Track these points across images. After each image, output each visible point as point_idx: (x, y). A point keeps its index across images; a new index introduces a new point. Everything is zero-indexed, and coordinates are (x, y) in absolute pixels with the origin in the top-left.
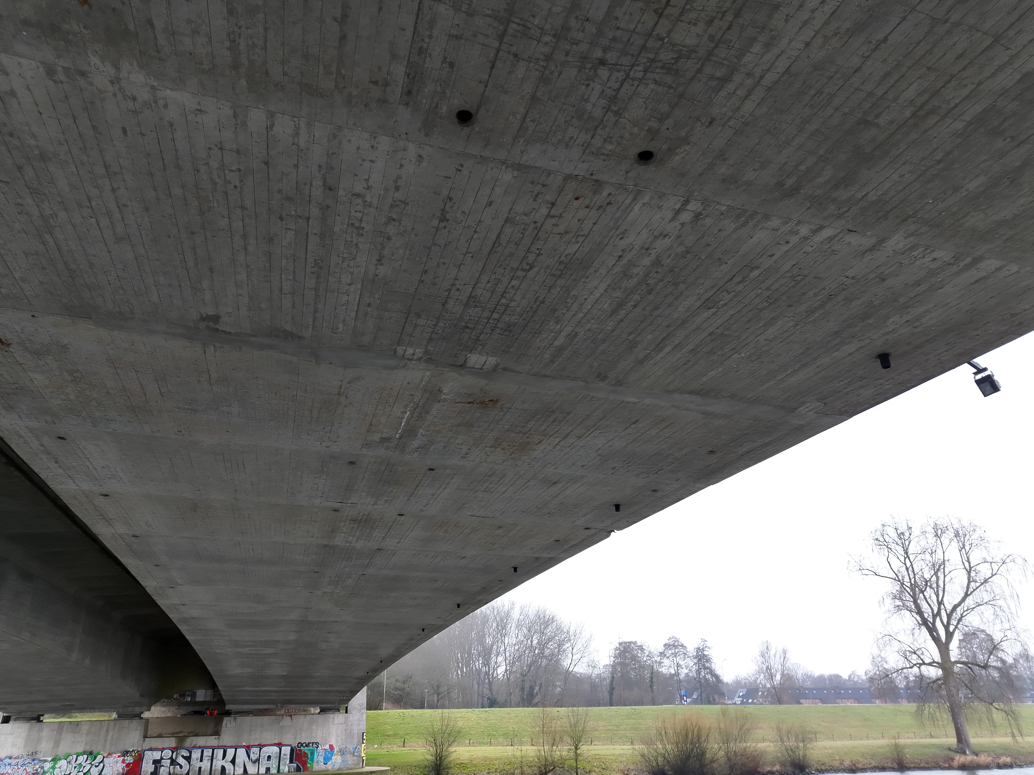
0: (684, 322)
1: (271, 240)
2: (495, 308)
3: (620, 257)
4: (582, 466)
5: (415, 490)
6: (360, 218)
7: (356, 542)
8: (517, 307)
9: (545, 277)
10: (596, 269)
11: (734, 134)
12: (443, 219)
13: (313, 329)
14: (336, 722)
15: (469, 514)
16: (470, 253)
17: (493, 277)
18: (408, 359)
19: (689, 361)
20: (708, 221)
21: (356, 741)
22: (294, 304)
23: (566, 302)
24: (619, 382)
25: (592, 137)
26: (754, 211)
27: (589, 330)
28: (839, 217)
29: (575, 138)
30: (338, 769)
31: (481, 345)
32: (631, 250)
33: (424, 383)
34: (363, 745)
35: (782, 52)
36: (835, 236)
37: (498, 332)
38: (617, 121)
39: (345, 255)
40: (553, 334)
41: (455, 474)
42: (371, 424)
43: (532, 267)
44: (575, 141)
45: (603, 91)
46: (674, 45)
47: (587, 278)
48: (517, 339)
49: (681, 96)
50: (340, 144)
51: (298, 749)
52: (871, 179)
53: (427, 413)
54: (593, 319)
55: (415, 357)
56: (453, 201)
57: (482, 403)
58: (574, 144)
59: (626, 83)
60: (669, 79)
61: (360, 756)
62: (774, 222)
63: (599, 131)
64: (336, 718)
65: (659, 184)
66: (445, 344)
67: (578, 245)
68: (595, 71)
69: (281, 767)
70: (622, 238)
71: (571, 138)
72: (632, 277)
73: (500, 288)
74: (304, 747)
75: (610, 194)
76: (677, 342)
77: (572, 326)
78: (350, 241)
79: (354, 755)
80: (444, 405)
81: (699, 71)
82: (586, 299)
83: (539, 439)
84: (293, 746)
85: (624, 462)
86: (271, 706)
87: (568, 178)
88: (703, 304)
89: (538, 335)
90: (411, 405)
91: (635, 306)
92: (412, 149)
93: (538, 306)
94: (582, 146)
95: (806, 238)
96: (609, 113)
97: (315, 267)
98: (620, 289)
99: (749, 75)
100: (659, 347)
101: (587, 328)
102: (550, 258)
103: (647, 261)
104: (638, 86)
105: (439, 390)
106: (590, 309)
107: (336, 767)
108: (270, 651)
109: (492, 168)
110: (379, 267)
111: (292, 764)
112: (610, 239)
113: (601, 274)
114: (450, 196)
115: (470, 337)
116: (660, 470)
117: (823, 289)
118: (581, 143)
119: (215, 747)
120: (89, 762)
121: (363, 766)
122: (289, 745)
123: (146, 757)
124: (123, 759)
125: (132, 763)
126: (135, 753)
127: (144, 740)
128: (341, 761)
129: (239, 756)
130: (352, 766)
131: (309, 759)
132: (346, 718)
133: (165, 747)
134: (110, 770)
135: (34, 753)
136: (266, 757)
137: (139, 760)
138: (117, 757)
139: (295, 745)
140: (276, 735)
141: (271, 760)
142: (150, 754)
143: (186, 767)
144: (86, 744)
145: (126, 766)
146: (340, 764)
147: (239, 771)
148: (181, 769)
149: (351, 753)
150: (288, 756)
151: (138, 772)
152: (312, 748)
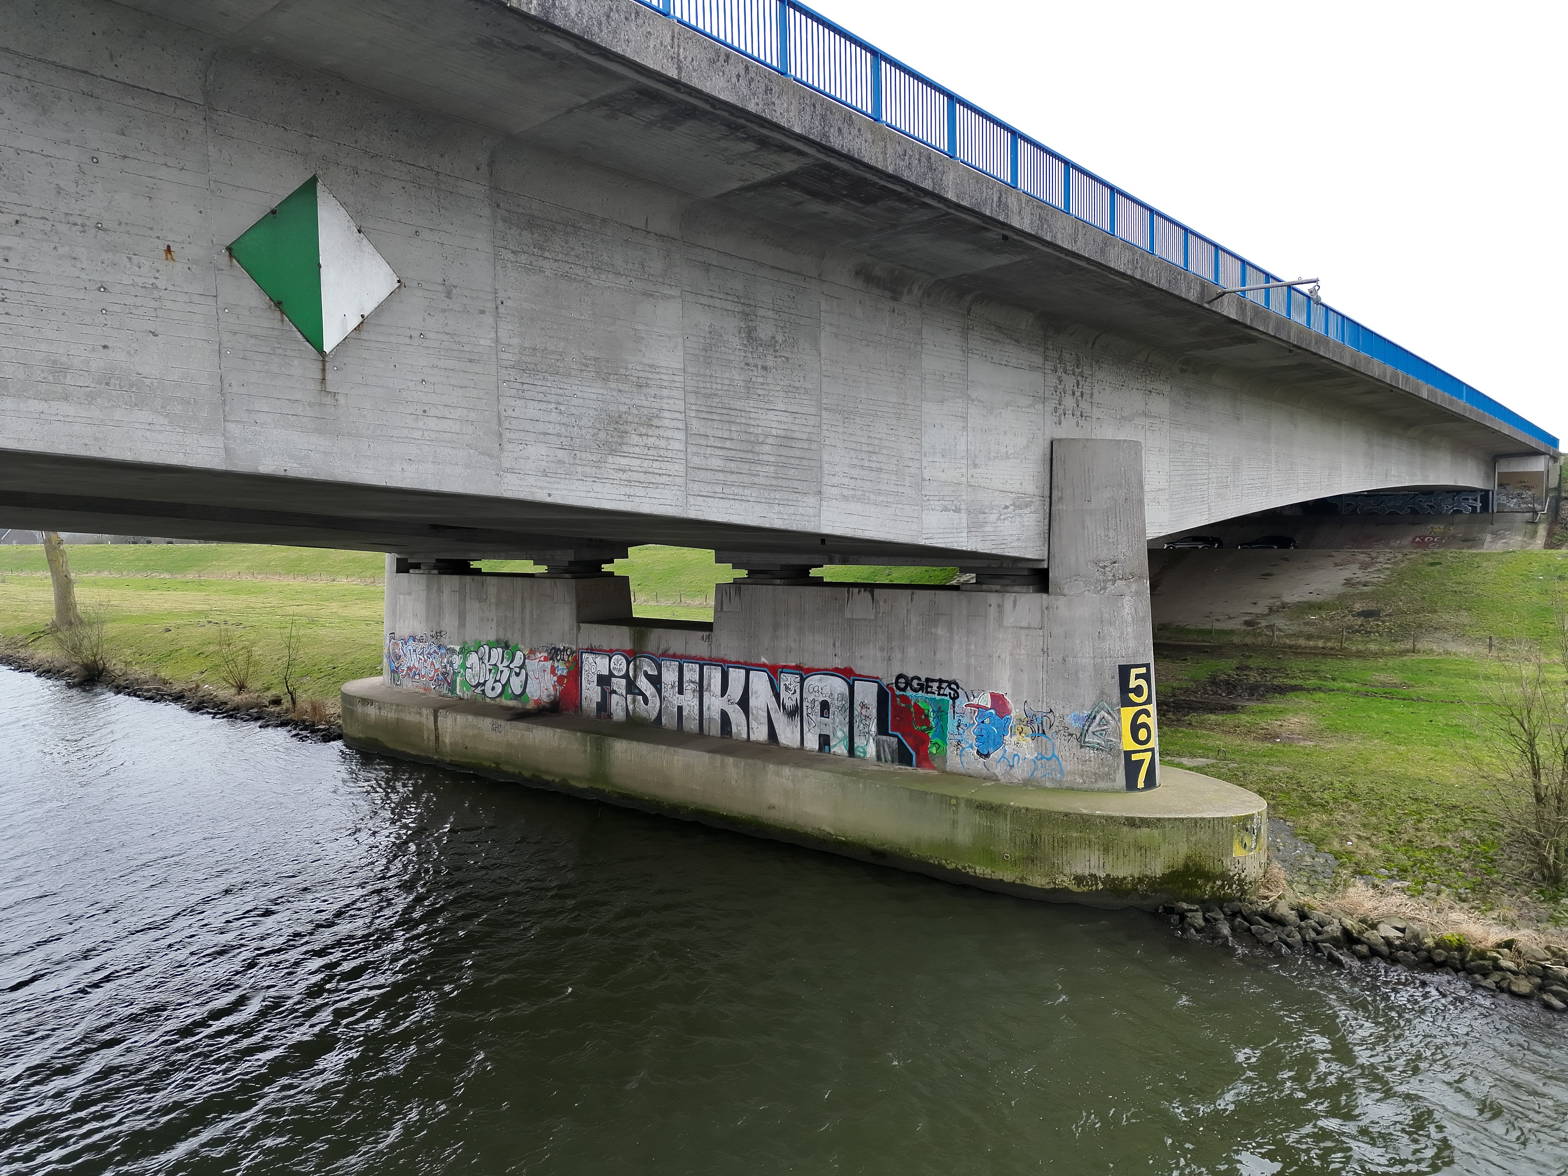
14: (1010, 620)
21: (1088, 697)
51: (898, 693)
61: (1111, 749)
64: (1010, 604)
69: (856, 739)
79: (1082, 744)
84: (885, 682)
107: (1020, 773)
111: (884, 737)
119: (704, 659)
120: (507, 664)
121: (1131, 785)
122: (873, 678)
123: (586, 667)
124: (552, 667)
125: (566, 677)
126: (569, 656)
127: (579, 628)
128: (1036, 758)
129: (756, 692)
130: (1078, 780)
131: (932, 729)
132: (1044, 608)
133: (614, 648)
134: (537, 686)
135: (439, 634)
136: (816, 704)
137: (576, 672)
138: (542, 659)
139: (889, 680)
140: (838, 644)
141: (831, 716)
142: (591, 660)
143: (655, 703)
144: (498, 625)
145: (557, 681)
146: (1033, 767)
147: (760, 734)
148: (647, 704)
149: (1071, 735)
150: (874, 712)
151: (576, 699)
152: (938, 698)
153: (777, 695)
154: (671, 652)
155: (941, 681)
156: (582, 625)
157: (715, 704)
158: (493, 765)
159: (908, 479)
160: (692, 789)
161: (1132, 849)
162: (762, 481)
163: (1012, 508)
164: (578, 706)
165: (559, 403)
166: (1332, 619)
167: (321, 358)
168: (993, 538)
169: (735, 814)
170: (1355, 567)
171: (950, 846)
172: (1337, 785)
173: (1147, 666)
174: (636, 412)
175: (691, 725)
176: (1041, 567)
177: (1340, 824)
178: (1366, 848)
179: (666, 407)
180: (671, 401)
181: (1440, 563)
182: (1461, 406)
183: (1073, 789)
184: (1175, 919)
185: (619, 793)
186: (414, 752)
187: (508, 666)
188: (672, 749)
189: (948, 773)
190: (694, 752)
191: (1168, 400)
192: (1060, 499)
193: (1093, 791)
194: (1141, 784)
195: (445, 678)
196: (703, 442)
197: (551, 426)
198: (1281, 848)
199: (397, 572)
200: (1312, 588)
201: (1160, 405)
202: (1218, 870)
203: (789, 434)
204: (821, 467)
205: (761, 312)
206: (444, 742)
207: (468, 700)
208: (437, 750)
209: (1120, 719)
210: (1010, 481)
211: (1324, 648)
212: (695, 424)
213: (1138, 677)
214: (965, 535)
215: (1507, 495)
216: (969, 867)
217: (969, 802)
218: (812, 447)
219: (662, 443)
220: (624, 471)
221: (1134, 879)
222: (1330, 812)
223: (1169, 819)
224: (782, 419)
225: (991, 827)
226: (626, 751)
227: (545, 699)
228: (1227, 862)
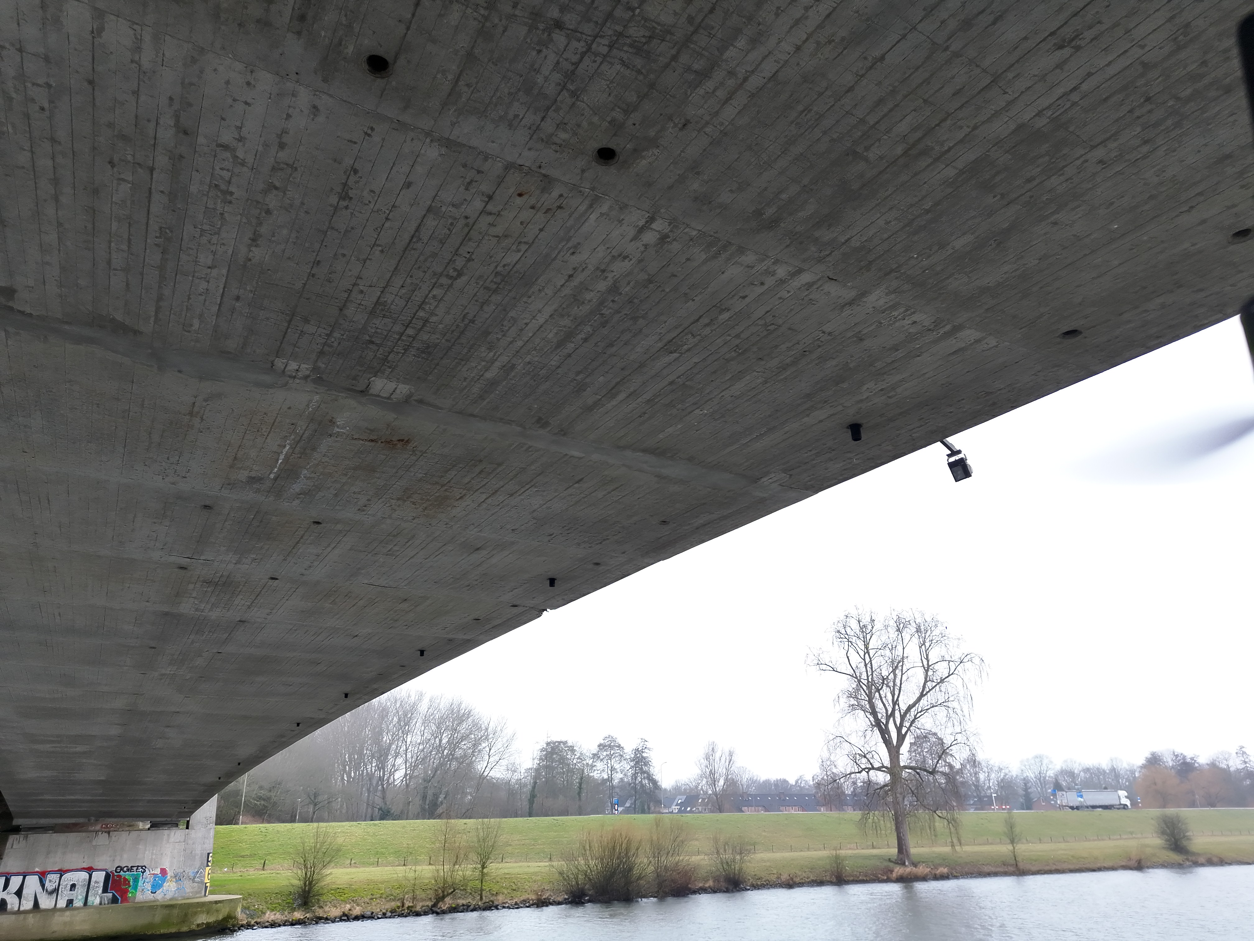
0: (642, 365)
1: (96, 192)
2: (410, 322)
3: (571, 276)
4: (513, 530)
5: (293, 548)
6: (227, 179)
7: (211, 610)
8: (440, 323)
9: (476, 289)
10: (541, 288)
11: (711, 143)
12: (344, 196)
13: (155, 322)
14: (172, 839)
15: (366, 582)
16: (379, 245)
17: (409, 280)
18: (290, 377)
19: (645, 413)
20: (676, 246)
21: (197, 864)
22: (127, 285)
23: (503, 325)
24: (562, 430)
25: (543, 119)
26: (727, 242)
27: (529, 363)
28: (820, 260)
29: (521, 117)
30: (171, 899)
31: (390, 367)
32: (583, 270)
33: (310, 409)
34: (208, 868)
35: (770, 53)
36: (814, 283)
37: (412, 353)
38: (574, 104)
39: (206, 227)
40: (483, 363)
41: (349, 531)
42: (235, 457)
43: (460, 274)
44: (520, 122)
45: (558, 63)
46: (646, 20)
47: (530, 297)
48: (438, 364)
49: (652, 86)
50: (202, 72)
51: (116, 874)
52: (856, 221)
53: (314, 449)
54: (535, 349)
55: (300, 374)
56: (359, 174)
57: (388, 442)
58: (519, 124)
59: (586, 58)
60: (638, 62)
61: (202, 882)
62: (749, 258)
63: (551, 113)
64: (172, 834)
65: (620, 191)
66: (341, 361)
67: (520, 254)
68: (549, 35)
69: (89, 898)
70: (573, 253)
71: (516, 116)
72: (583, 303)
73: (418, 297)
74: (125, 872)
75: (561, 196)
76: (632, 389)
77: (508, 356)
78: (213, 209)
79: (194, 881)
80: (337, 441)
81: (674, 58)
82: (527, 324)
83: (460, 494)
84: (110, 871)
85: (563, 528)
86: (81, 820)
87: (509, 167)
88: (665, 346)
89: (465, 362)
90: (293, 437)
91: (585, 340)
92: (304, 97)
93: (466, 326)
94: (530, 128)
95: (782, 282)
96: (565, 92)
97: (160, 237)
98: (569, 316)
99: (731, 73)
100: (612, 393)
101: (527, 360)
102: (484, 266)
103: (602, 286)
104: (601, 63)
105: (331, 421)
106: (531, 337)
107: (168, 897)
108: (80, 749)
109: (412, 139)
110: (253, 249)
111: (105, 894)
112: (559, 253)
113: (546, 294)
114: (354, 167)
115: (376, 355)
116: (604, 540)
117: (798, 343)
118: (529, 125)
121: (205, 894)
122: (104, 869)
128: (176, 889)
129: (28, 886)
130: (190, 895)
131: (130, 887)
132: (186, 834)
136: (68, 886)
139: (111, 868)
140: (86, 857)
141: (76, 890)
146: (174, 892)
147: (27, 905)
149: (190, 879)
150: (102, 884)
152: (136, 873)
153: (43, 885)
155: (138, 866)
189: (136, 902)
216: (157, 931)
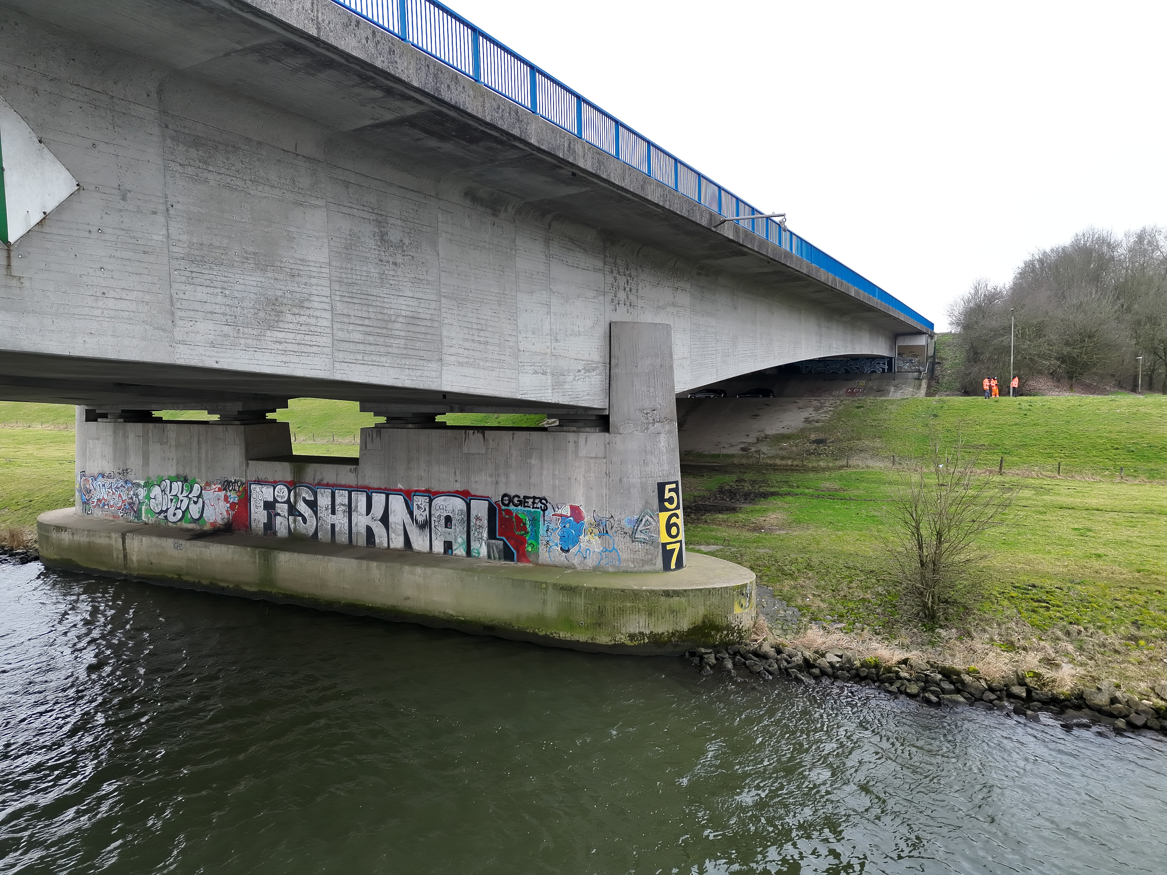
51: (503, 507)
61: (653, 542)
64: (582, 442)
69: (472, 544)
74: (516, 505)
79: (633, 539)
84: (493, 500)
107: (591, 562)
111: (493, 541)
119: (352, 487)
120: (186, 495)
121: (667, 567)
122: (485, 497)
123: (254, 495)
124: (226, 496)
125: (237, 504)
126: (239, 487)
127: (247, 464)
128: (602, 551)
129: (394, 511)
130: (631, 565)
131: (528, 533)
132: (606, 443)
133: (277, 480)
134: (212, 512)
135: (125, 472)
136: (442, 518)
137: (245, 499)
138: (217, 490)
139: (496, 498)
140: (458, 473)
141: (453, 527)
142: (258, 489)
143: (312, 522)
144: (178, 463)
145: (230, 507)
146: (600, 557)
147: (398, 542)
148: (305, 524)
149: (626, 533)
150: (485, 522)
151: (247, 521)
152: (533, 510)
153: (411, 513)
154: (325, 482)
155: (534, 498)
156: (250, 462)
157: (361, 521)
158: (175, 577)
159: (508, 350)
160: (343, 588)
161: (668, 613)
162: (395, 350)
163: (583, 371)
164: (248, 526)
165: (225, 289)
166: (797, 446)
167: (6, 248)
168: (570, 393)
169: (378, 605)
170: (811, 410)
171: (541, 619)
172: (800, 560)
173: (676, 483)
174: (289, 296)
175: (343, 538)
176: (604, 414)
177: (802, 587)
178: (818, 602)
179: (315, 292)
180: (319, 288)
181: (863, 407)
182: (875, 301)
183: (627, 572)
184: (696, 660)
185: (283, 594)
186: (104, 569)
187: (187, 496)
188: (327, 558)
189: (540, 565)
190: (345, 559)
191: (689, 295)
192: (617, 365)
193: (641, 572)
194: (673, 566)
195: (132, 507)
196: (346, 320)
197: (218, 307)
198: (765, 605)
199: (87, 420)
200: (785, 424)
201: (684, 298)
202: (725, 624)
203: (415, 315)
204: (441, 340)
205: (391, 221)
206: (132, 560)
207: (152, 524)
208: (125, 566)
209: (658, 520)
210: (581, 352)
211: (792, 465)
212: (340, 307)
213: (670, 490)
214: (550, 391)
215: (903, 361)
216: (555, 633)
217: (555, 586)
218: (434, 325)
219: (313, 321)
220: (281, 343)
221: (669, 634)
222: (795, 579)
223: (692, 590)
224: (410, 303)
225: (570, 603)
226: (289, 561)
227: (220, 521)
228: (730, 618)
